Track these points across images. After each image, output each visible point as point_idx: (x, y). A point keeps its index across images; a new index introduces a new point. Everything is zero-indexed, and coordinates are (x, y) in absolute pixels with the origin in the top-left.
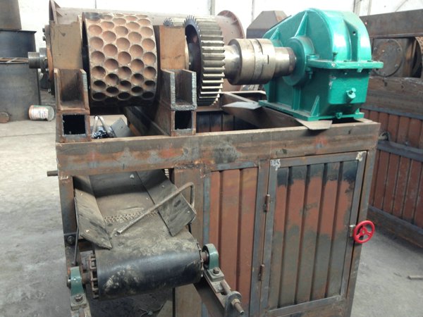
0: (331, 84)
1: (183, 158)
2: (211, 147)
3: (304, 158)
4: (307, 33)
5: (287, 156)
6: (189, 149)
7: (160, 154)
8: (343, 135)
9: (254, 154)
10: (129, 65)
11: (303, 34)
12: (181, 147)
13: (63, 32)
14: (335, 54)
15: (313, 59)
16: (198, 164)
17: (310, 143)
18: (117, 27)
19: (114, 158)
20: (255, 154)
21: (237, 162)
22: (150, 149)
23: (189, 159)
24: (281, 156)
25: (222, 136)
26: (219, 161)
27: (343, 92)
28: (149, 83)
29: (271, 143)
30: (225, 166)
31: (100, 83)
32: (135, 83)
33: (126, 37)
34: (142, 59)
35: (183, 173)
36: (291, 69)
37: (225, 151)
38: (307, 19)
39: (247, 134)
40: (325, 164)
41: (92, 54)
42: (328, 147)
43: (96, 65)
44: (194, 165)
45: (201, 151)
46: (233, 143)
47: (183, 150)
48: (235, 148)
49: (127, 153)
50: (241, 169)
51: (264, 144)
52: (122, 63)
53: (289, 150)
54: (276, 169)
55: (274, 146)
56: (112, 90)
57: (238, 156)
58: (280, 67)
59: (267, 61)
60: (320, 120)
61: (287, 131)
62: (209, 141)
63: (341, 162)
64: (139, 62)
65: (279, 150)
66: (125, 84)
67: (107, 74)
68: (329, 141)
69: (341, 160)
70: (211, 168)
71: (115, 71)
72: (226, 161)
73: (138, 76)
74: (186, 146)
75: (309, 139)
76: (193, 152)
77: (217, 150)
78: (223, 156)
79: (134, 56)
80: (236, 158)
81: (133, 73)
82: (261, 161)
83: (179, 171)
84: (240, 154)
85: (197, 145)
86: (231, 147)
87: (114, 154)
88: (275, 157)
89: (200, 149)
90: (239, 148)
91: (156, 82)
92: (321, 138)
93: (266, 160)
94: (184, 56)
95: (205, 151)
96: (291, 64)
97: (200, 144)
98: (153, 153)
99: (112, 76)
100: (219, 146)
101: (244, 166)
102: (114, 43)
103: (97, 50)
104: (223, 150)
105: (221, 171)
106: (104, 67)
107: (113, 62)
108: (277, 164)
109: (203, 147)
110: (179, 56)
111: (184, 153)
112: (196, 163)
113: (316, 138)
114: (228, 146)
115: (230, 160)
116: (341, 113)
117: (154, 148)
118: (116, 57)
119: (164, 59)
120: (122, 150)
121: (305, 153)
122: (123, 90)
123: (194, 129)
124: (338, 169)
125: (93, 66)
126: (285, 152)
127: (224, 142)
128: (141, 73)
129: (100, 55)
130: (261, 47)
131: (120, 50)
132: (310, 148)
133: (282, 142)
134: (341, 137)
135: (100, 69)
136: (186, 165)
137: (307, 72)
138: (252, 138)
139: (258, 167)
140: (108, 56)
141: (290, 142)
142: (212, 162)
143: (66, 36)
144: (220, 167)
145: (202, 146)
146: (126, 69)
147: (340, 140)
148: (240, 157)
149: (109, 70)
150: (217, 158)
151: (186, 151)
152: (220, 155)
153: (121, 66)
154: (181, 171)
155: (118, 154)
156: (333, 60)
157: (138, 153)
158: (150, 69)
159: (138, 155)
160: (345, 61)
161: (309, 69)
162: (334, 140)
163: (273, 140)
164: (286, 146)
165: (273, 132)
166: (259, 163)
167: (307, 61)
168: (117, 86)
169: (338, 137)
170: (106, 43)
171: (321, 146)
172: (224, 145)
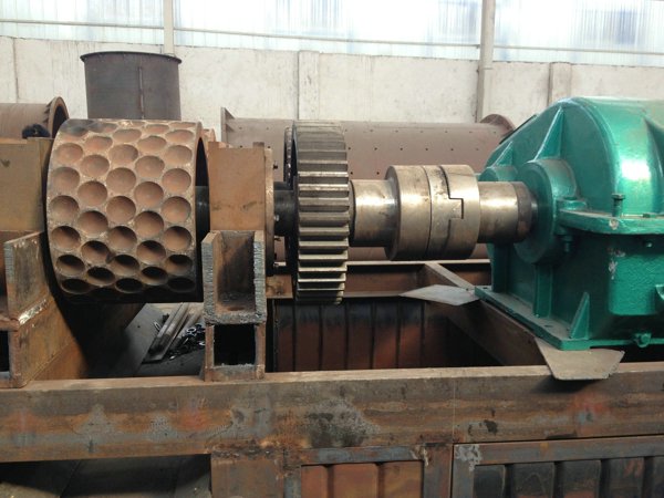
0: (613, 267)
1: (233, 432)
2: (301, 409)
3: (544, 444)
4: (561, 151)
5: (498, 438)
6: (247, 412)
7: (176, 421)
8: (649, 392)
9: (410, 429)
10: (130, 224)
11: (553, 155)
12: (228, 408)
13: (5, 158)
14: (618, 200)
15: (571, 209)
16: (269, 448)
17: (560, 409)
18: (117, 147)
19: (67, 426)
20: (414, 430)
21: (367, 446)
22: (152, 410)
23: (248, 435)
24: (482, 438)
25: (327, 383)
26: (322, 440)
27: (647, 288)
28: (177, 260)
29: (455, 404)
30: (337, 453)
31: (70, 260)
32: (147, 260)
33: (131, 166)
34: (159, 211)
35: (233, 467)
36: (523, 227)
37: (336, 420)
38: (563, 119)
39: (390, 381)
40: (604, 461)
41: (55, 201)
42: (608, 419)
43: (60, 225)
44: (259, 450)
45: (275, 418)
46: (356, 402)
47: (230, 413)
48: (359, 414)
49: (97, 416)
50: (379, 464)
51: (435, 406)
52: (116, 219)
53: (502, 424)
54: (471, 469)
55: (461, 414)
56: (98, 273)
57: (369, 431)
58: (496, 225)
59: (460, 213)
60: (592, 348)
61: (495, 379)
62: (295, 394)
63: (648, 459)
64: (152, 216)
65: (476, 422)
66: (126, 261)
67: (83, 243)
68: (611, 407)
69: (647, 454)
70: (302, 458)
71: (102, 236)
72: (338, 444)
73: (152, 246)
74: (238, 405)
75: (554, 401)
76: (255, 420)
77: (314, 416)
78: (331, 431)
79: (143, 204)
80: (364, 436)
81: (140, 240)
82: (429, 446)
83: (221, 462)
84: (372, 427)
85: (265, 403)
86: (351, 411)
87: (68, 419)
88: (467, 438)
89: (274, 414)
90: (369, 414)
91: (193, 258)
92: (590, 399)
93: (443, 445)
94: (264, 202)
95: (285, 418)
96: (521, 218)
97: (272, 403)
98: (160, 418)
99: (95, 246)
100: (320, 408)
101: (387, 458)
102: (103, 179)
103: (64, 194)
104: (329, 417)
105: (328, 466)
106: (76, 229)
107: (97, 217)
108: (472, 456)
109: (281, 410)
110: (252, 204)
111: (235, 421)
112: (265, 444)
113: (576, 398)
114: (341, 408)
115: (349, 441)
116: (647, 336)
117: (162, 408)
118: (103, 208)
119: (217, 209)
120: (88, 410)
121: (547, 433)
122: (121, 273)
123: (261, 366)
124: (638, 473)
125: (55, 226)
126: (492, 427)
127: (333, 399)
128: (157, 240)
129: (70, 202)
130: (446, 183)
131: (112, 193)
132: (561, 421)
133: (483, 404)
134: (643, 397)
135: (68, 232)
136: (239, 449)
137: (559, 237)
138: (403, 391)
139: (422, 461)
140: (86, 204)
141: (504, 404)
142: (305, 444)
143: (11, 166)
144: (324, 455)
145: (278, 404)
146: (124, 232)
147: (640, 405)
148: (375, 436)
149: (88, 234)
150: (314, 434)
151: (240, 416)
152: (324, 428)
153: (113, 226)
154: (229, 462)
155: (79, 418)
156: (615, 213)
157: (124, 417)
158: (179, 231)
159: (125, 423)
160: (646, 216)
161: (563, 231)
162: (625, 405)
163: (460, 397)
164: (493, 413)
165: (458, 380)
166: (425, 452)
167: (558, 212)
168: (108, 267)
169: (633, 398)
170: (84, 179)
171: (589, 417)
172: (333, 404)
